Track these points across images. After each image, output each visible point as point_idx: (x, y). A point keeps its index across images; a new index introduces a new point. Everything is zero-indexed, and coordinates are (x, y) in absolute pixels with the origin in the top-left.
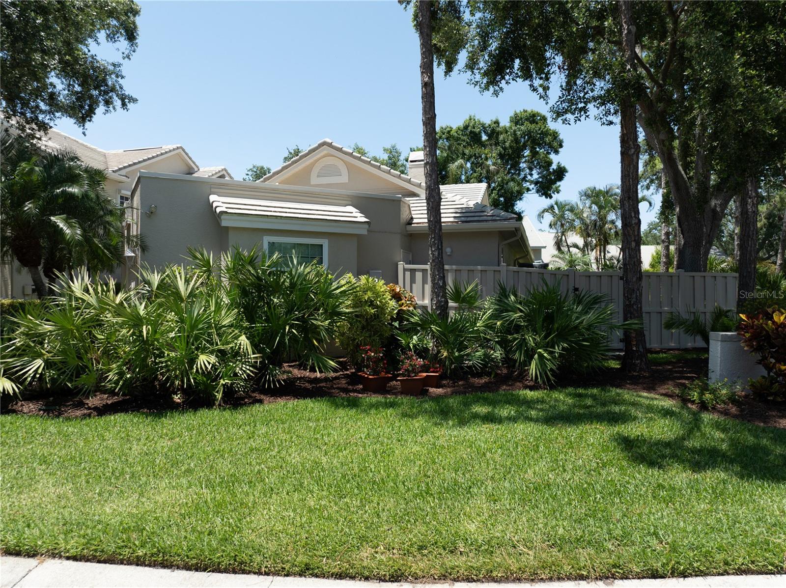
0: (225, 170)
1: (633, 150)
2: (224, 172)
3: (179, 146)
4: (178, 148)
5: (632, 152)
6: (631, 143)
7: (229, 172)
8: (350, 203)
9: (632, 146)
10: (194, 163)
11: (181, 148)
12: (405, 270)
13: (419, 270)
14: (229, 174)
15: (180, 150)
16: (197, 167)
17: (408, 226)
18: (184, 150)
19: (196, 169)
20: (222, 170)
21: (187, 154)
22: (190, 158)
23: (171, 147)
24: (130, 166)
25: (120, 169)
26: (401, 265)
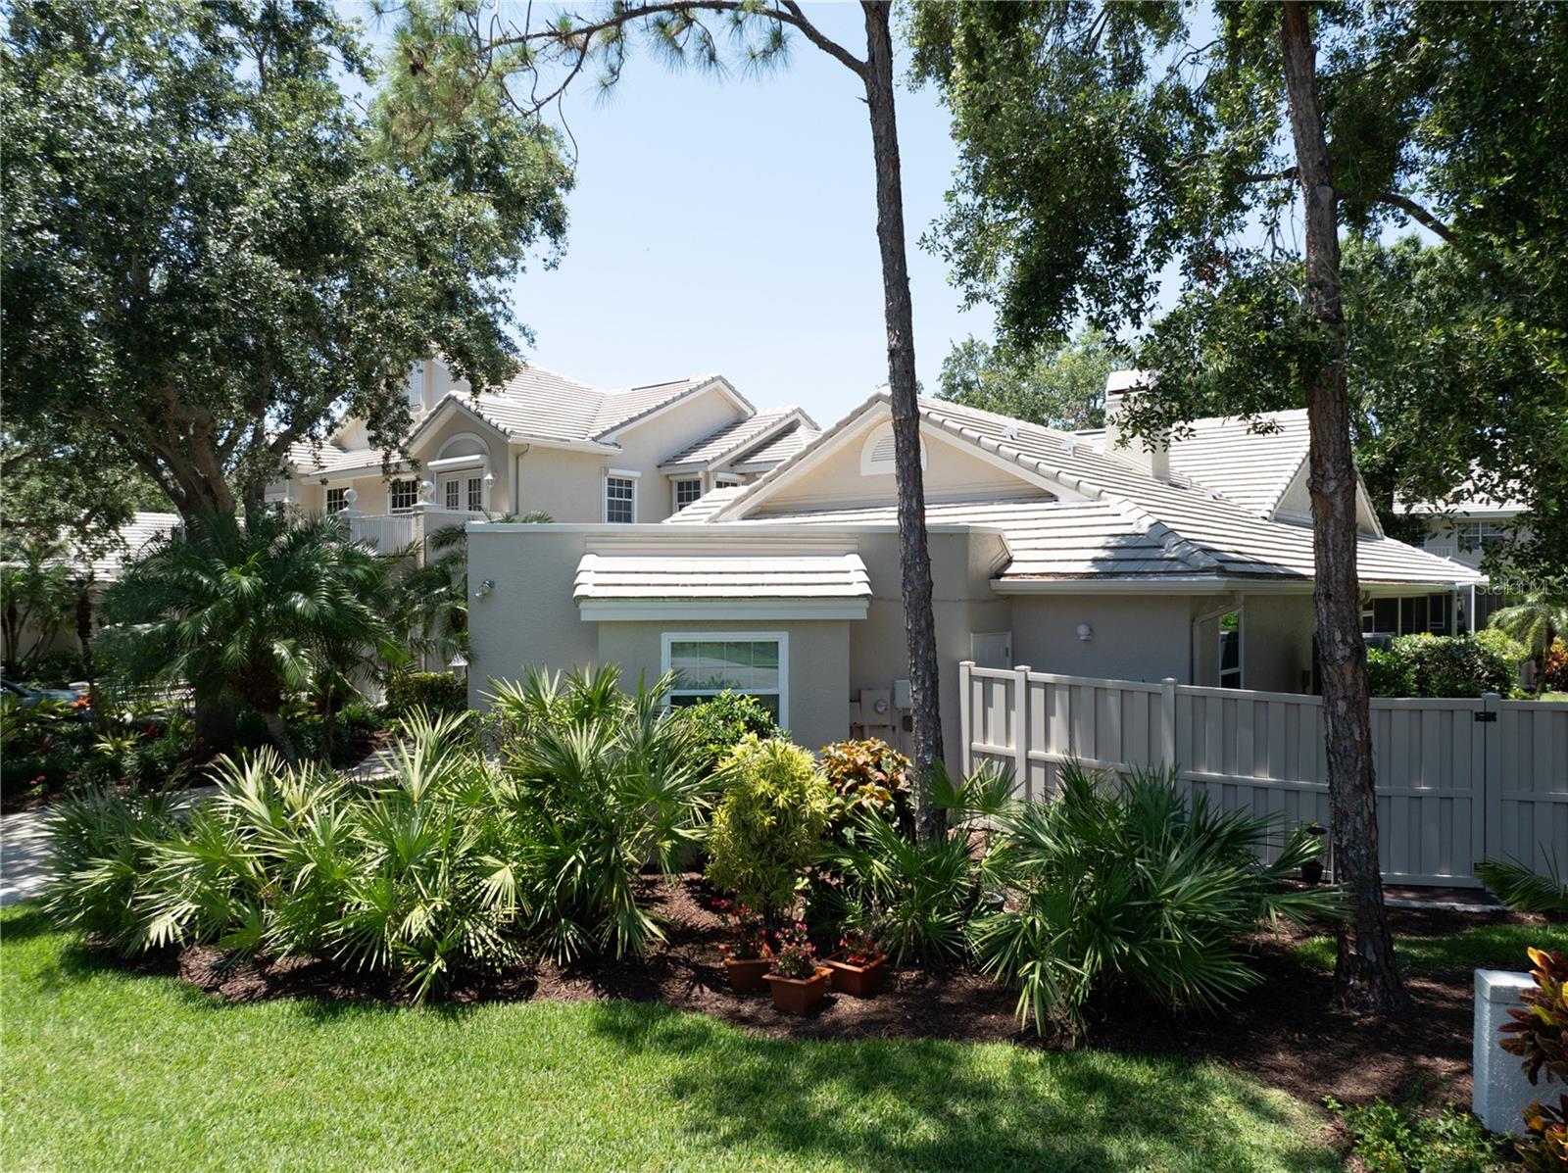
0: (800, 411)
1: (1333, 484)
2: (798, 416)
3: (714, 375)
4: (713, 380)
5: (1332, 489)
6: (1328, 466)
7: (807, 413)
8: (855, 547)
9: (1332, 474)
10: (746, 402)
11: (720, 378)
12: (971, 678)
13: (999, 680)
14: (807, 418)
15: (719, 383)
16: (752, 408)
17: (993, 582)
18: (725, 382)
19: (750, 413)
20: (794, 412)
21: (731, 388)
22: (738, 395)
23: (702, 379)
24: (623, 424)
25: (605, 433)
26: (966, 667)
